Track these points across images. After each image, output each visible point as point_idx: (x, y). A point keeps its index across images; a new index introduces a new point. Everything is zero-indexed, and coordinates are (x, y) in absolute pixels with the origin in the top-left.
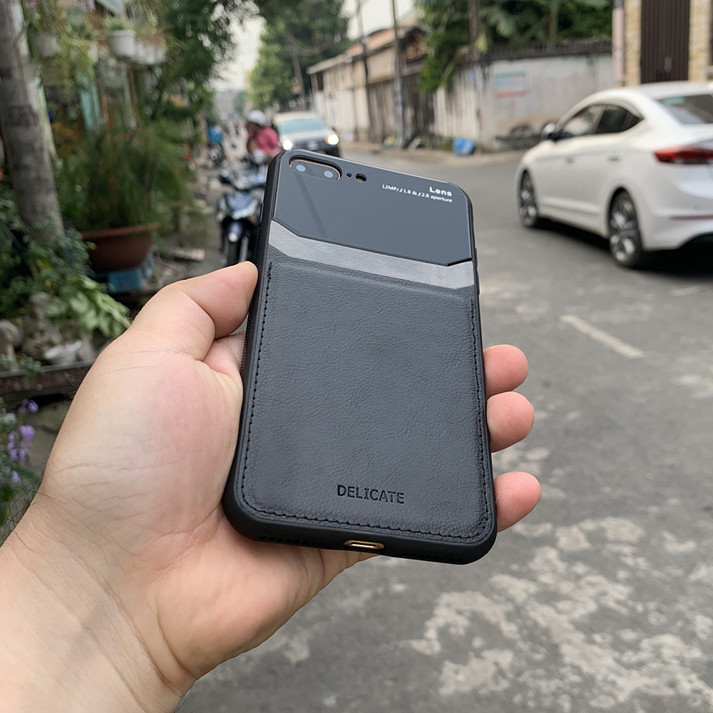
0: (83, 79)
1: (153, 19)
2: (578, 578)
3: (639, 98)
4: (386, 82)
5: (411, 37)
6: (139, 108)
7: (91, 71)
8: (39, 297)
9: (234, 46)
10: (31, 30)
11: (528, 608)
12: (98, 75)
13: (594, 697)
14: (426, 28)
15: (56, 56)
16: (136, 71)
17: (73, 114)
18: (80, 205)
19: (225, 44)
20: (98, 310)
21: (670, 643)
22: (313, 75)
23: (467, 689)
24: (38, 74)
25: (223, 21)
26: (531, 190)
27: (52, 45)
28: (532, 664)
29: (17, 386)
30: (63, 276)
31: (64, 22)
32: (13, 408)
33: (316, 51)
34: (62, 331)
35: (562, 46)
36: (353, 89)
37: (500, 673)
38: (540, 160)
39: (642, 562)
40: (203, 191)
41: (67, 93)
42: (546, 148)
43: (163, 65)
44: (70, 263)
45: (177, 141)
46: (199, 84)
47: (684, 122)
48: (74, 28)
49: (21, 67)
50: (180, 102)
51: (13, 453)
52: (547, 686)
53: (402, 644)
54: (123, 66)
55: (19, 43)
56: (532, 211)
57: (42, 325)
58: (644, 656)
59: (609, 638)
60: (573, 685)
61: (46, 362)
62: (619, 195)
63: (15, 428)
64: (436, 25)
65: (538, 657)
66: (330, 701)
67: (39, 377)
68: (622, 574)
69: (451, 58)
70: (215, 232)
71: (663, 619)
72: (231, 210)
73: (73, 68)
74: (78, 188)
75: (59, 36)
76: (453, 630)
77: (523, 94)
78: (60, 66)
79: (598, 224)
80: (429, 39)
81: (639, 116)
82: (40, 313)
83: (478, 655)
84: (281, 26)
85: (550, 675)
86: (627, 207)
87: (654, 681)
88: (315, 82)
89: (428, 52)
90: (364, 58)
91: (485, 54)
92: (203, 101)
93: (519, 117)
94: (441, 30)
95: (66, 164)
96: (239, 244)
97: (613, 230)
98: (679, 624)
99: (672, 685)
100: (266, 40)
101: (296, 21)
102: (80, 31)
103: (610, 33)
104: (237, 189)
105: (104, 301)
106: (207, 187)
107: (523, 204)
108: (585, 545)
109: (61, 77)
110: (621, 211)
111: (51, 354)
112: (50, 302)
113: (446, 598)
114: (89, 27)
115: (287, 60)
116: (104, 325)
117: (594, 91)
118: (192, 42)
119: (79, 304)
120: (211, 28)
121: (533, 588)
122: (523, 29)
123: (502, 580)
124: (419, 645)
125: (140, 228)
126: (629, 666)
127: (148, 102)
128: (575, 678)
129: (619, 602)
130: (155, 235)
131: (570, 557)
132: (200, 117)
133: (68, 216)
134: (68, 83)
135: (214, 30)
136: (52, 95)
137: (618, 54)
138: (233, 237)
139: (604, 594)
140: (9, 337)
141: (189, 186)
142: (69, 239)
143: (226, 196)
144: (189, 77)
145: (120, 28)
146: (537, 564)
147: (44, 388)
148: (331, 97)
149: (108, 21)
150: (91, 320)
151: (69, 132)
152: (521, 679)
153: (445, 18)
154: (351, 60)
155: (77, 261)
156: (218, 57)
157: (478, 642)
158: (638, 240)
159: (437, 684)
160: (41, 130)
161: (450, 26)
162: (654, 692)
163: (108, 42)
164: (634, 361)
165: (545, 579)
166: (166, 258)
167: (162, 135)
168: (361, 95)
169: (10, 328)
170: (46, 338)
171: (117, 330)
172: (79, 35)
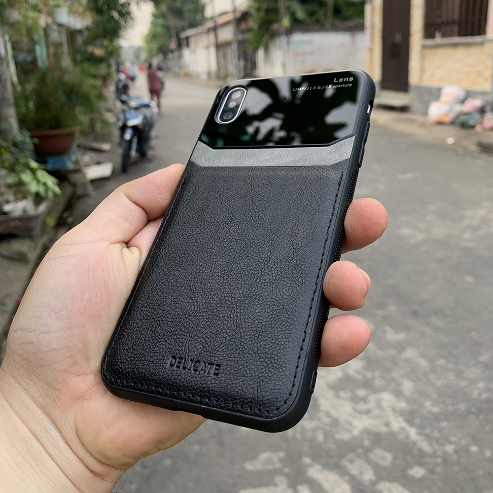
0: (36, 37)
1: (83, 1)
4: (228, 44)
5: (243, 18)
7: (41, 33)
8: (1, 172)
9: (132, 19)
12: (46, 35)
13: (338, 432)
14: (253, 12)
16: (72, 34)
18: (31, 115)
20: (38, 181)
21: (387, 398)
22: (183, 38)
25: (126, 4)
33: (185, 23)
34: (15, 194)
35: (335, 25)
36: (208, 48)
43: (88, 29)
44: (21, 151)
46: (111, 40)
48: (31, 6)
57: (3, 189)
58: (371, 405)
59: (349, 394)
60: (326, 424)
61: (4, 213)
64: (258, 10)
69: (267, 30)
71: (383, 382)
72: (126, 120)
73: (29, 30)
74: (31, 105)
75: (20, 10)
77: (311, 53)
78: (20, 29)
80: (254, 19)
82: (2, 182)
84: (164, 7)
87: (374, 422)
88: (184, 43)
89: (253, 27)
90: (215, 29)
91: (288, 28)
92: (113, 53)
94: (262, 14)
95: (24, 89)
96: (130, 142)
98: (393, 385)
99: (387, 424)
100: (155, 16)
101: (173, 5)
104: (130, 108)
105: (42, 175)
106: (114, 105)
109: (21, 35)
111: (7, 208)
112: (8, 175)
116: (42, 190)
118: (107, 17)
119: (26, 177)
120: (119, 8)
122: (311, 14)
125: (67, 130)
126: (361, 413)
127: (78, 51)
128: (326, 420)
130: (77, 135)
133: (23, 122)
134: (25, 39)
135: (121, 10)
137: (368, 31)
138: (128, 136)
142: (22, 136)
143: (124, 112)
147: (3, 229)
148: (194, 51)
150: (33, 187)
153: (264, 6)
154: (207, 30)
155: (27, 150)
161: (268, 11)
162: (376, 429)
163: (51, 14)
166: (86, 148)
167: (85, 73)
168: (213, 51)
170: (5, 197)
171: (50, 194)
172: (34, 10)
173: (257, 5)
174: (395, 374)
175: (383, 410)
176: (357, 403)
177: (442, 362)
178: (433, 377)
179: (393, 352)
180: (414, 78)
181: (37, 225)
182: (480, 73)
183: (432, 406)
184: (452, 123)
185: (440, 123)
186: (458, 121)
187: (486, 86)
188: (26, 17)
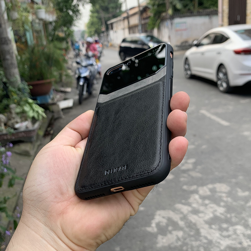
0: (27, 27)
1: (52, 5)
2: (206, 205)
3: (228, 31)
4: (136, 26)
5: (144, 10)
6: (47, 37)
7: (30, 24)
8: (13, 106)
9: (80, 14)
10: (8, 10)
11: (188, 216)
12: (32, 26)
13: (212, 248)
14: (150, 6)
15: (17, 19)
16: (46, 24)
17: (23, 40)
18: (27, 73)
19: (77, 13)
20: (34, 110)
21: (240, 228)
22: (109, 24)
23: (166, 245)
24: (11, 26)
25: (77, 6)
26: (189, 65)
27: (16, 15)
28: (190, 236)
29: (5, 138)
30: (21, 98)
31: (19, 7)
32: (4, 145)
33: (110, 15)
34: (21, 118)
35: (200, 12)
36: (124, 29)
37: (178, 239)
38: (192, 54)
39: (229, 200)
40: (70, 67)
41: (21, 32)
42: (194, 49)
43: (56, 22)
44: (23, 93)
45: (61, 49)
46: (68, 28)
47: (244, 39)
48: (24, 9)
49: (5, 23)
50: (62, 35)
51: (4, 162)
52: (195, 244)
53: (143, 229)
54: (41, 22)
55: (4, 15)
56: (189, 72)
57: (14, 115)
58: (230, 233)
59: (217, 227)
60: (205, 243)
61: (15, 129)
62: (221, 66)
63: (5, 152)
64: (153, 5)
65: (192, 233)
66: (118, 249)
67: (13, 134)
68: (222, 204)
69: (159, 17)
70: (75, 82)
71: (237, 220)
72: (80, 74)
73: (23, 23)
74: (26, 67)
75: (18, 11)
76: (161, 224)
77: (185, 30)
78: (18, 23)
79: (213, 77)
80: (151, 10)
81: (227, 37)
82: (13, 111)
83: (170, 232)
84: (98, 6)
85: (196, 240)
86: (224, 70)
87: (233, 242)
88: (110, 27)
89: (151, 15)
90: (128, 18)
91: (171, 15)
92: (70, 34)
93: (184, 38)
94: (156, 7)
95: (21, 58)
96: (83, 86)
97: (219, 79)
98: (243, 221)
99: (241, 243)
100: (92, 12)
101: (103, 4)
102: (26, 10)
103: (217, 7)
104: (82, 66)
105: (36, 107)
106: (72, 65)
107: (186, 70)
108: (209, 193)
109: (19, 27)
110: (222, 72)
111: (17, 126)
112: (17, 107)
113: (158, 212)
114: (29, 9)
115: (100, 19)
116: (36, 116)
117: (211, 28)
118: (66, 13)
119: (27, 108)
120: (72, 8)
121: (190, 209)
122: (185, 6)
123: (179, 206)
124: (149, 229)
125: (48, 81)
126: (225, 237)
127: (50, 35)
128: (205, 241)
129: (221, 214)
130: (53, 83)
131: (203, 198)
132: (69, 40)
133: (22, 77)
134: (21, 29)
135: (74, 9)
136: (16, 33)
137: (220, 15)
138: (81, 83)
139: (216, 211)
140: (2, 120)
141: (65, 65)
142: (23, 85)
143: (78, 69)
144: (65, 25)
145: (40, 8)
146: (191, 200)
147: (15, 138)
148: (116, 32)
149: (35, 6)
150: (31, 114)
151: (22, 46)
152: (186, 241)
153: (157, 3)
154: (123, 19)
155: (26, 93)
156: (75, 18)
157: (170, 228)
158: (228, 82)
159: (156, 243)
160: (12, 46)
161: (159, 5)
162: (234, 246)
163: (35, 14)
164: (226, 127)
165: (195, 205)
166: (57, 91)
167: (55, 47)
168: (127, 31)
169: (2, 117)
170: (15, 120)
171: (41, 118)
173: (152, 2)
174: (244, 215)
175: (238, 235)
176: (222, 232)
179: (242, 203)
181: (34, 135)
188: (22, 16)
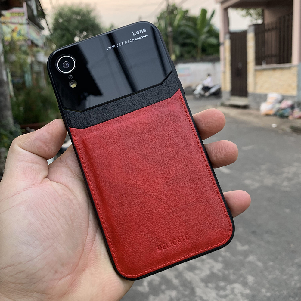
11: (184, 273)
12: (31, 68)
21: (238, 287)
35: (203, 59)
55: (1, 57)
58: (228, 292)
59: (214, 285)
68: (220, 259)
71: (235, 277)
73: (22, 65)
74: (21, 108)
77: (189, 75)
91: (175, 61)
98: (241, 279)
103: (219, 54)
126: (221, 297)
129: (219, 271)
137: (222, 62)
139: (213, 267)
142: (16, 128)
145: (39, 51)
149: (34, 49)
163: (34, 56)
172: (24, 54)
174: (243, 271)
175: (236, 295)
176: (219, 291)
177: (271, 263)
178: (266, 273)
179: (241, 258)
180: (251, 88)
182: (290, 85)
183: (266, 292)
184: (275, 115)
185: (267, 115)
186: (278, 114)
187: (294, 93)
188: (19, 58)
